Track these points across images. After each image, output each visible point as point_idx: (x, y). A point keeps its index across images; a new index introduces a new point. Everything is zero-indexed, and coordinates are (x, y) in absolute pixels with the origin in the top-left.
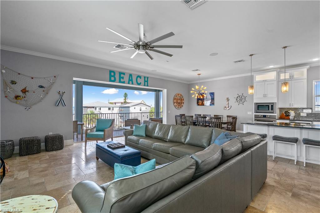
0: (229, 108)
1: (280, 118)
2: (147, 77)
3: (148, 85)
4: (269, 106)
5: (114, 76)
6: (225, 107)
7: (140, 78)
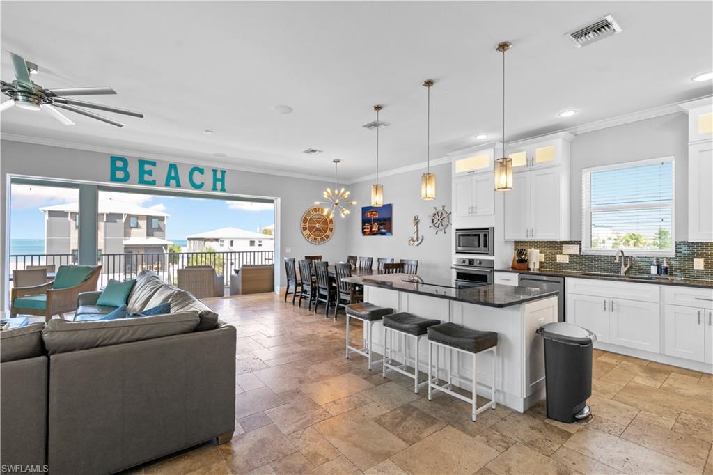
0: (420, 240)
1: (512, 268)
2: (221, 171)
3: (225, 188)
4: (479, 235)
5: (124, 169)
6: (412, 240)
7: (202, 173)
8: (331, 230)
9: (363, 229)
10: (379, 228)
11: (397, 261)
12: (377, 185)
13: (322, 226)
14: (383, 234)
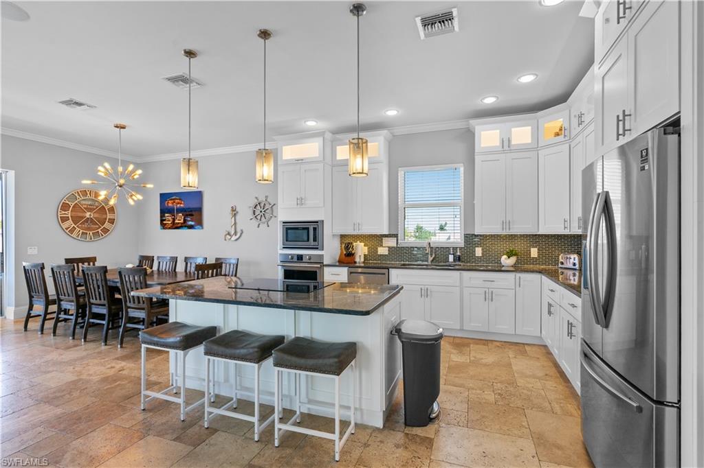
0: (238, 236)
4: (307, 229)
6: (229, 234)
8: (112, 221)
9: (162, 221)
10: (185, 221)
11: (211, 261)
12: (189, 159)
13: (96, 215)
14: (191, 227)
